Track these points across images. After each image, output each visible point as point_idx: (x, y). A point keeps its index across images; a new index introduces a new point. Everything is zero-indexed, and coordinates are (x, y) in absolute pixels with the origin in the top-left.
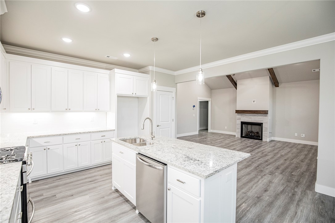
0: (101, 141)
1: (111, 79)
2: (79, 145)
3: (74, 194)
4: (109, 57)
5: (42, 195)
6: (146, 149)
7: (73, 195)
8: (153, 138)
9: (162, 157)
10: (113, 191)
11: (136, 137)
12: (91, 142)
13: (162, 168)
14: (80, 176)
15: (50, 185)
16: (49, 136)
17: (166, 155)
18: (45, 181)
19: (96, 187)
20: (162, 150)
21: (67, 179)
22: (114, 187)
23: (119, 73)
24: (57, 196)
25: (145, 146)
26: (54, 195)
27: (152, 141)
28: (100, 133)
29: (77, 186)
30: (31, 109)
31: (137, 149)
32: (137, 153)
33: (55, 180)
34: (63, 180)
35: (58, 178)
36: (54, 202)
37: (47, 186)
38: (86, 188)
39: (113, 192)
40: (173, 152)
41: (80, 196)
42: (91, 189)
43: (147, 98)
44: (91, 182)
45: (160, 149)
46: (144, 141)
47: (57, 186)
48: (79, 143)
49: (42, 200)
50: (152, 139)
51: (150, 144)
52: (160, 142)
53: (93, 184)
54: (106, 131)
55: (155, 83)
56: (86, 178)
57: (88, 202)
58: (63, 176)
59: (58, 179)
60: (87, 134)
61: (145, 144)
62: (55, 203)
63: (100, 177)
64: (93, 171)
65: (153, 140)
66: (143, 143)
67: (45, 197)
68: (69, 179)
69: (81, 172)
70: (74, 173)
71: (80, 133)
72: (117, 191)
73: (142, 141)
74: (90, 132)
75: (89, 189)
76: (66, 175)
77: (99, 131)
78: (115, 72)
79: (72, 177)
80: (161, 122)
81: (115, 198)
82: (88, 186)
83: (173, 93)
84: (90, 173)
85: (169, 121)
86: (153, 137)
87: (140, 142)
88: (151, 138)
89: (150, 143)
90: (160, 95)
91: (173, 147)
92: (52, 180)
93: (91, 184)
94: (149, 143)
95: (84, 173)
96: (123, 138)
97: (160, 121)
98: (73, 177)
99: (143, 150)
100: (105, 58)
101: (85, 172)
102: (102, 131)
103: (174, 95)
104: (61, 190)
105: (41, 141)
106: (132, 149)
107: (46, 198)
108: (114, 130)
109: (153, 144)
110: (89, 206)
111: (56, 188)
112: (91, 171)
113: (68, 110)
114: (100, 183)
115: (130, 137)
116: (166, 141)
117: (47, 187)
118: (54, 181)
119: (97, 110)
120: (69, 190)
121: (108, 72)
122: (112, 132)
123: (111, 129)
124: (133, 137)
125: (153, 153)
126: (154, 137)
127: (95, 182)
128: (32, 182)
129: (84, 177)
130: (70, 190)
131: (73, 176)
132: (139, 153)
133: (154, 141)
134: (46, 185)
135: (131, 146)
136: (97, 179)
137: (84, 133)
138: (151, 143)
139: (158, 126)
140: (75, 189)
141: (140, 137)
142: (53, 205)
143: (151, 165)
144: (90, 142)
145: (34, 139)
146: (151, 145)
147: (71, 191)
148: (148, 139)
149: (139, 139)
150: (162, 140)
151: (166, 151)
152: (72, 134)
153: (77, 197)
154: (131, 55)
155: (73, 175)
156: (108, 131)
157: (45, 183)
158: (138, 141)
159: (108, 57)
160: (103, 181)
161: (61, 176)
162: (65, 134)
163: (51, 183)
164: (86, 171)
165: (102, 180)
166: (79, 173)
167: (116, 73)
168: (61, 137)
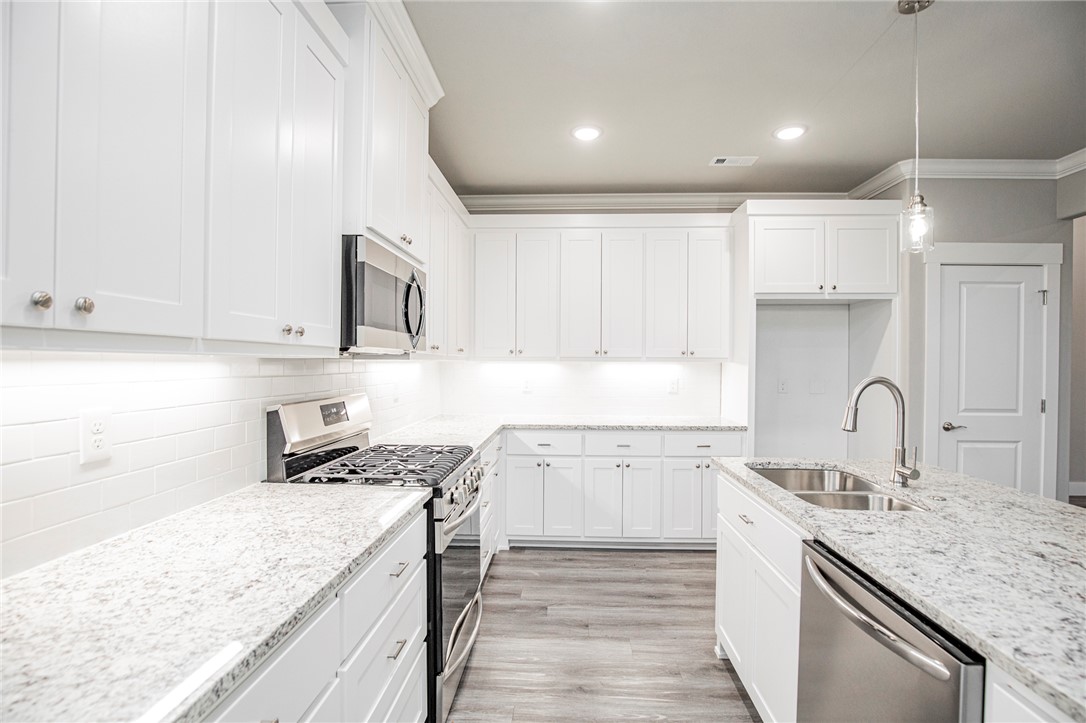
0: (698, 461)
1: (736, 242)
2: (628, 466)
3: (592, 624)
4: (724, 161)
5: (516, 594)
6: (856, 528)
7: (587, 626)
8: (910, 481)
9: (950, 602)
10: (717, 662)
11: (822, 462)
12: (662, 462)
13: (946, 673)
14: (623, 566)
15: (543, 571)
16: (549, 428)
17: (981, 591)
18: (537, 557)
19: (659, 625)
20: (956, 551)
21: (588, 565)
22: (722, 649)
23: (764, 215)
24: (549, 612)
25: (852, 513)
26: (543, 604)
27: (899, 494)
28: (692, 432)
29: (607, 598)
30: (516, 353)
31: (810, 521)
32: (810, 537)
33: (560, 561)
34: (578, 564)
35: (568, 555)
36: (538, 628)
37: (536, 572)
38: (631, 614)
39: (715, 667)
40: (1037, 588)
41: (606, 637)
42: (644, 624)
43: (890, 300)
44: (650, 597)
45: (941, 546)
46: (859, 484)
47: (558, 580)
48: (627, 461)
49: (513, 608)
50: (904, 485)
51: (890, 508)
52: (950, 503)
53: (654, 606)
54: (714, 429)
55: (923, 212)
56: (638, 581)
57: (624, 670)
58: (582, 553)
59: (568, 557)
60: (652, 433)
61: (863, 504)
62: (538, 632)
63: (683, 589)
64: (665, 560)
65: (906, 491)
66: (855, 494)
67: (523, 602)
68: (592, 567)
69: (630, 554)
70: (611, 553)
71: (631, 428)
72: (728, 667)
73: (850, 483)
74: (660, 429)
75: (639, 624)
76: (590, 553)
77: (691, 429)
78: (748, 213)
79: (602, 565)
80: (965, 410)
81: (719, 697)
82: (639, 609)
83: (1046, 268)
84: (655, 567)
85: (1015, 411)
86: (908, 472)
87: (843, 487)
88: (898, 478)
89: (890, 501)
90: (960, 283)
91: (1043, 549)
92: (552, 557)
93: (648, 606)
94: (882, 499)
95: (637, 560)
96: (764, 460)
97: (963, 407)
98: (606, 565)
99: (839, 528)
100: (710, 172)
101: (643, 557)
102: (698, 429)
103: (1049, 278)
104: (563, 596)
105: (531, 440)
106: (788, 513)
107: (523, 607)
108: (744, 429)
109: (904, 508)
110: (620, 687)
111: (555, 586)
112: (661, 561)
113: (601, 354)
114: (679, 611)
115: (795, 460)
116: (988, 505)
117: (536, 574)
118: (555, 560)
119: (687, 355)
120: (581, 604)
121: (725, 219)
122: (737, 435)
123: (732, 425)
124: (808, 463)
125: (892, 562)
126: (916, 474)
127: (663, 602)
128: (511, 548)
129: (634, 573)
130: (588, 604)
131: (605, 561)
132: (816, 541)
133: (915, 496)
134: (536, 567)
135: (783, 499)
136: (670, 595)
137: (642, 428)
138: (895, 501)
139: (947, 429)
140: (598, 605)
141: (840, 466)
142: (535, 635)
143: (877, 626)
144: (659, 460)
145: (517, 434)
146: (895, 515)
147: (587, 607)
148: (883, 480)
149: (838, 475)
150: (965, 497)
151: (982, 564)
152: (607, 428)
153: (598, 638)
154: (807, 129)
155: (607, 559)
156: (722, 429)
157: (534, 560)
158: (832, 483)
159: (719, 165)
160: (690, 607)
161: (578, 553)
162: (590, 428)
163: (548, 566)
164: (644, 554)
165: (688, 602)
166: (624, 557)
167: (750, 218)
168: (578, 435)
